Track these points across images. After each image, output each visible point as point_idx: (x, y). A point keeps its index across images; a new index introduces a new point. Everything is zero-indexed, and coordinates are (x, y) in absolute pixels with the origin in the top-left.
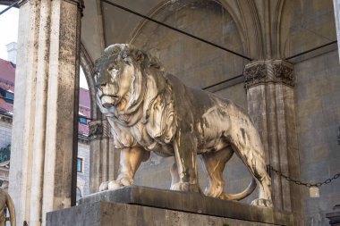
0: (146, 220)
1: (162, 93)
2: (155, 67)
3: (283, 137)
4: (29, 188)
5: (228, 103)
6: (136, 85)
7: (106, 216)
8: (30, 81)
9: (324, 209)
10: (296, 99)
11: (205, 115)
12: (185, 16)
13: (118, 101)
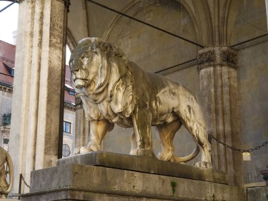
0: (109, 179)
1: (123, 77)
2: (119, 56)
3: (227, 109)
4: (25, 148)
5: (178, 84)
6: (103, 70)
7: (77, 176)
8: (26, 63)
9: (259, 167)
10: (238, 78)
11: (158, 95)
12: (151, 11)
13: (88, 84)
